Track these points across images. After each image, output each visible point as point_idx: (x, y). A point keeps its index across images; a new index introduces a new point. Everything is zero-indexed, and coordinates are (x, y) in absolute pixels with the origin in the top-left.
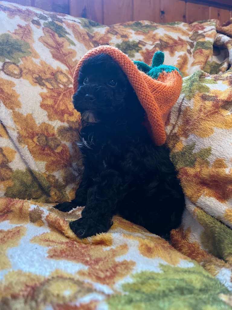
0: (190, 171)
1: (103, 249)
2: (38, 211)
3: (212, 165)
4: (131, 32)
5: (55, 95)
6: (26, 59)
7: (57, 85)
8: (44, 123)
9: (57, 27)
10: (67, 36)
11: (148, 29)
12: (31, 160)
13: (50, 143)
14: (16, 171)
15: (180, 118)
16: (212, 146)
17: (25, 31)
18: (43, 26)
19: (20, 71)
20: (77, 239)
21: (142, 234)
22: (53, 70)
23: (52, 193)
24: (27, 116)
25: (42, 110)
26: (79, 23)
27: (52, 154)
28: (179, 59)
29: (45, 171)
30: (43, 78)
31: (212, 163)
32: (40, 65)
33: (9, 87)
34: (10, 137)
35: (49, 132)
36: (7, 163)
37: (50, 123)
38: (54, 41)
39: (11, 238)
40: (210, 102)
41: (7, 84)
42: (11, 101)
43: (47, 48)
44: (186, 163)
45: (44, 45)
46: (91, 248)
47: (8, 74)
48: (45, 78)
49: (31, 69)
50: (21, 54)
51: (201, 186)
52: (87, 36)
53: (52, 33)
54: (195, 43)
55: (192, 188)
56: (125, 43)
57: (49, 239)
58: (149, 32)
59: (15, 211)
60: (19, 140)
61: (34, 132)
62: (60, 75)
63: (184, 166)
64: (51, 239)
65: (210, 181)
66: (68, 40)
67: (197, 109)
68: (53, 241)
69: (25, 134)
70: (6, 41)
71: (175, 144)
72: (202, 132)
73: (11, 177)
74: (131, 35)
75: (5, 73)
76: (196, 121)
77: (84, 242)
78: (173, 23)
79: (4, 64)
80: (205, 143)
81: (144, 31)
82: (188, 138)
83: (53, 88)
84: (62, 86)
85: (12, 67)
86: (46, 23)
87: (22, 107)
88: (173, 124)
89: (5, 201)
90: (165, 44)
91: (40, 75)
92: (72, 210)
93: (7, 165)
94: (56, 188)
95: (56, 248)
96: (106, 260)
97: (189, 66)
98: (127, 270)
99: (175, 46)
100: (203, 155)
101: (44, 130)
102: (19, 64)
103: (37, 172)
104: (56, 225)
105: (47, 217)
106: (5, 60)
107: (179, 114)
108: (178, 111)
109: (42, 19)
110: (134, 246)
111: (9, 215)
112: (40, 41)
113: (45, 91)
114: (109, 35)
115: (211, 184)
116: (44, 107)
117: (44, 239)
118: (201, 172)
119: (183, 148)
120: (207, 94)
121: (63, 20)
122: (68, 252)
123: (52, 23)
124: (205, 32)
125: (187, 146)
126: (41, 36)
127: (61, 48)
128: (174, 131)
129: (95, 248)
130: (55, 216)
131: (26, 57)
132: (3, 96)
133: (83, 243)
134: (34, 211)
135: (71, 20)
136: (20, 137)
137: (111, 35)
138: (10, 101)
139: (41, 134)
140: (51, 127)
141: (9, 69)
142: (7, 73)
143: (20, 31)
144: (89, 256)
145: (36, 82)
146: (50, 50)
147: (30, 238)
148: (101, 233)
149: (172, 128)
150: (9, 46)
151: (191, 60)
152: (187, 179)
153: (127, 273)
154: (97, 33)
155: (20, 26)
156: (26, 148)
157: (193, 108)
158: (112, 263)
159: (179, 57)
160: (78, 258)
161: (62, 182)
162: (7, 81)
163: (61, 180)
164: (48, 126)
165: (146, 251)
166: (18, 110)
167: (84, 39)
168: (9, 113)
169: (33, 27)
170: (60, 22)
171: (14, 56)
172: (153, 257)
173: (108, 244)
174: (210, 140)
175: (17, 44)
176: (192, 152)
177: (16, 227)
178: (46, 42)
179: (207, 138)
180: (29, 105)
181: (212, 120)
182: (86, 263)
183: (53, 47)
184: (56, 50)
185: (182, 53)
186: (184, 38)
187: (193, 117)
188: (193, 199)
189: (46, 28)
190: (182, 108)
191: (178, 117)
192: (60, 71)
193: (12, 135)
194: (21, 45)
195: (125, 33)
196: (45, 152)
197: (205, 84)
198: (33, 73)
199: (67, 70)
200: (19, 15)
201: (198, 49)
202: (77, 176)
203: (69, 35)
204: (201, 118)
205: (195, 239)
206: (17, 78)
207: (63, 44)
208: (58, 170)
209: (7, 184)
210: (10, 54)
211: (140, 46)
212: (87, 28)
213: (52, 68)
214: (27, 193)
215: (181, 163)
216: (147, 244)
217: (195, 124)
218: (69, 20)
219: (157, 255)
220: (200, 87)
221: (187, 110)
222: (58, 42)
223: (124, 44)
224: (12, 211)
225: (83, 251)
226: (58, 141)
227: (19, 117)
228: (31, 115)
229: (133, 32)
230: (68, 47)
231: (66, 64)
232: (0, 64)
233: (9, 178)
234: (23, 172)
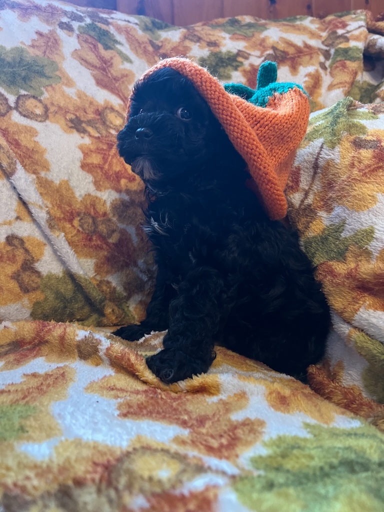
0: (338, 269)
1: (207, 400)
2: (92, 340)
3: (377, 257)
4: (224, 36)
5: (105, 148)
6: (53, 89)
7: (107, 131)
8: (89, 195)
9: (101, 33)
10: (117, 48)
11: (252, 30)
12: (71, 257)
13: (100, 227)
14: (47, 275)
15: (317, 179)
16: (376, 224)
17: (48, 42)
18: (77, 32)
19: (45, 110)
20: (162, 385)
21: (264, 374)
22: (98, 106)
23: (108, 311)
24: (61, 184)
25: (85, 173)
26: (136, 24)
27: (104, 246)
28: (307, 79)
29: (94, 275)
30: (82, 119)
31: (376, 254)
32: (76, 98)
33: (28, 137)
34: (34, 221)
35: (97, 209)
36: (33, 263)
37: (99, 194)
38: (97, 56)
39: (53, 387)
40: (369, 150)
41: (25, 132)
42: (34, 161)
43: (86, 69)
44: (330, 255)
45: (81, 64)
46: (188, 400)
47: (26, 115)
48: (85, 120)
49: (62, 105)
50: (43, 80)
51: (359, 293)
52: (150, 45)
53: (94, 42)
54: (332, 51)
55: (344, 296)
56: (214, 55)
57: (114, 385)
58: (253, 35)
59: (53, 342)
60: (50, 224)
61: (74, 211)
62: (110, 113)
63: (327, 259)
64: (118, 386)
65: (375, 285)
66: (120, 53)
67: (347, 163)
68: (122, 390)
69: (58, 214)
70: (18, 60)
71: (308, 223)
72: (357, 202)
73: (39, 286)
74: (224, 42)
75: (20, 113)
76: (346, 183)
77: (173, 390)
78: (292, 18)
79: (18, 98)
80: (363, 220)
81: (245, 35)
82: (333, 213)
83: (100, 135)
84: (113, 132)
85: (31, 103)
86: (83, 27)
87: (51, 170)
88: (304, 190)
89: (35, 325)
90: (282, 54)
91: (78, 114)
92: (144, 338)
93: (32, 266)
94: (113, 302)
95: (130, 400)
96: (216, 419)
97: (323, 90)
98: (255, 434)
99: (299, 57)
100: (359, 241)
101: (89, 206)
102: (42, 98)
103: (82, 276)
104: (123, 363)
105: (108, 349)
106: (18, 91)
107: (315, 173)
108: (313, 167)
109: (75, 20)
110: (258, 393)
111: (42, 348)
112: (74, 58)
113: (87, 141)
114: (188, 43)
115: (377, 288)
116: (87, 168)
117: (107, 387)
118: (358, 270)
119: (324, 229)
120: (363, 137)
121: (110, 20)
122: (151, 408)
123: (92, 27)
124: (348, 32)
125: (331, 225)
126: (76, 50)
127: (109, 68)
128: (307, 202)
129: (193, 398)
130: (121, 348)
131: (54, 85)
132: (19, 152)
133: (171, 391)
134: (85, 341)
135: (122, 20)
136: (51, 220)
137: (190, 42)
138: (31, 160)
139: (85, 214)
140: (100, 202)
141: (26, 106)
142: (24, 113)
143: (41, 42)
144: (187, 412)
145: (71, 127)
146: (91, 71)
147: (85, 386)
148: (200, 374)
149: (303, 196)
150: (24, 68)
151: (327, 80)
152: (334, 281)
153: (255, 439)
154: (166, 39)
155: (40, 34)
156: (63, 238)
157: (339, 161)
158: (227, 423)
159: (306, 76)
160: (170, 417)
161: (122, 292)
162: (25, 127)
163: (119, 289)
164: (95, 201)
165: (278, 402)
166: (46, 174)
167: (145, 51)
168: (31, 180)
169: (62, 34)
170: (104, 24)
171: (33, 84)
172: (291, 412)
173: (212, 392)
174: (370, 214)
175: (37, 64)
176: (341, 236)
177: (58, 368)
178: (84, 59)
179: (365, 212)
180: (62, 167)
181: (373, 182)
182: (184, 424)
183: (96, 67)
184: (102, 71)
185: (311, 69)
186: (314, 43)
187: (339, 177)
188: (346, 314)
189: (82, 35)
190: (320, 162)
191: (313, 178)
192: (109, 106)
193: (38, 216)
194: (43, 66)
195: (213, 39)
196: (93, 243)
197: (358, 120)
198: (66, 112)
199: (120, 105)
200: (37, 15)
201: (337, 61)
202: (146, 282)
203: (121, 46)
204: (354, 179)
205: (352, 381)
206: (40, 121)
207: (112, 61)
208: (116, 272)
209: (34, 298)
210: (27, 81)
211: (240, 59)
212: (149, 32)
213: (97, 102)
214: (66, 311)
215: (322, 255)
216: (279, 390)
217: (343, 188)
218: (120, 20)
219: (297, 409)
220: (350, 126)
221: (329, 165)
222: (103, 57)
223: (213, 58)
224: (47, 342)
225: (175, 404)
226: (113, 225)
227: (48, 186)
228: (67, 182)
229: (227, 36)
230: (120, 66)
231: (119, 95)
232: (12, 99)
233: (37, 288)
234: (59, 277)
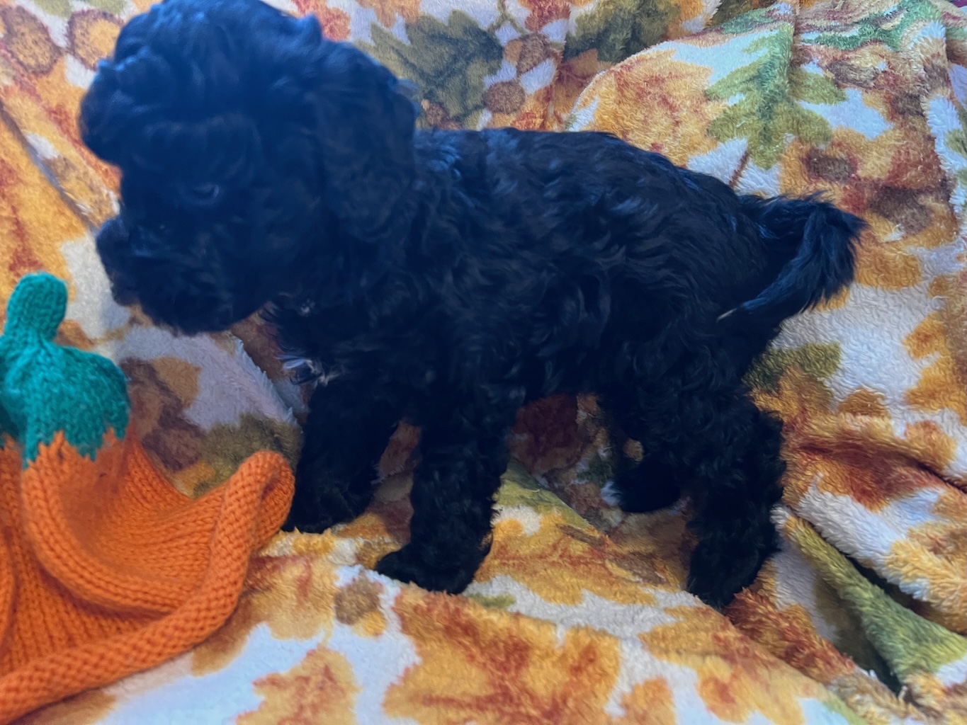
2: (366, 585)
14: (213, 430)
36: (180, 411)
39: (325, 710)
68: (449, 702)
73: (201, 455)
80: (818, 327)
85: (102, 32)
93: (179, 416)
102: (124, 17)
111: (254, 601)
117: (420, 696)
118: (809, 419)
134: (354, 587)
141: (93, 42)
147: (381, 699)
156: (241, 352)
177: (309, 654)
179: (825, 314)
205: (794, 596)
209: (193, 478)
232: (57, 27)
233: (196, 458)
234: (234, 429)
